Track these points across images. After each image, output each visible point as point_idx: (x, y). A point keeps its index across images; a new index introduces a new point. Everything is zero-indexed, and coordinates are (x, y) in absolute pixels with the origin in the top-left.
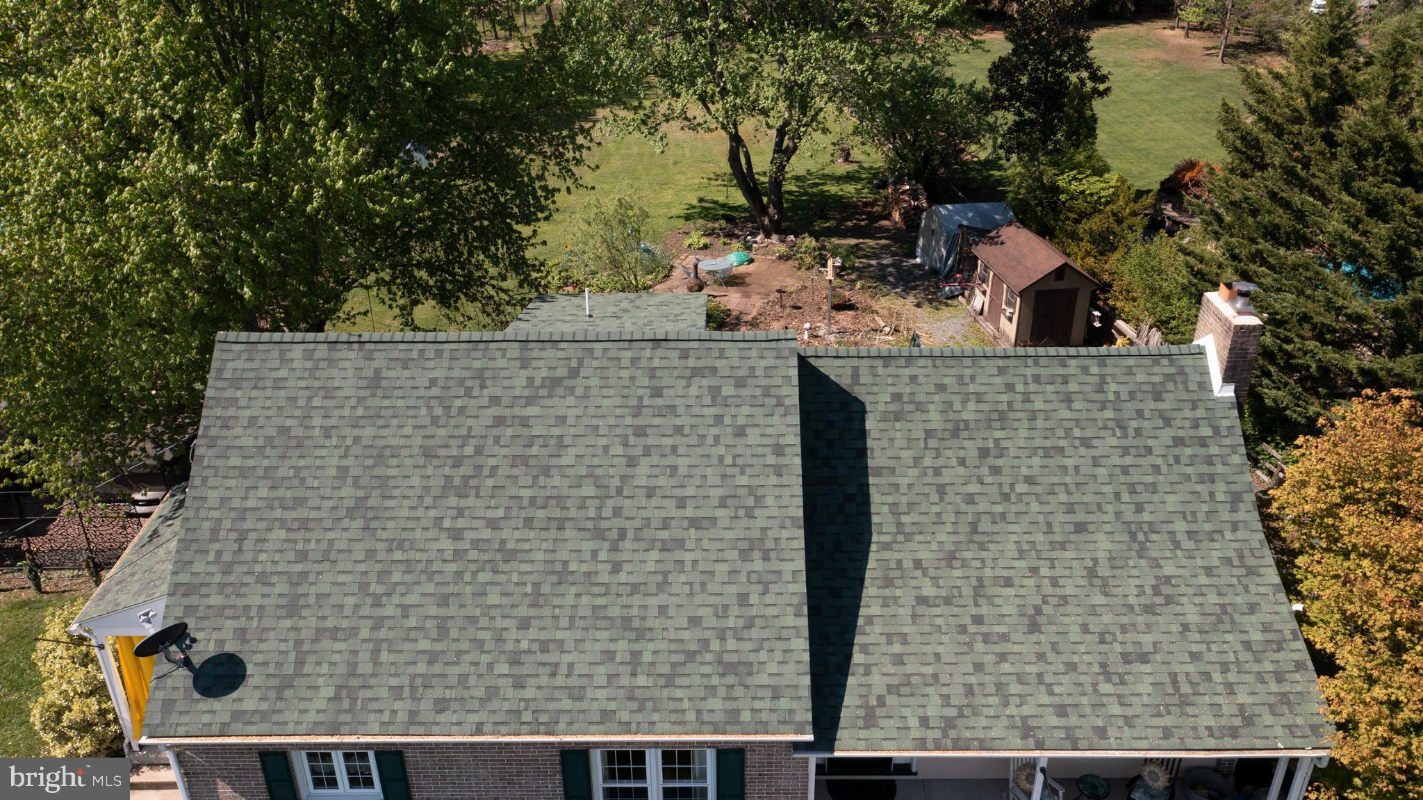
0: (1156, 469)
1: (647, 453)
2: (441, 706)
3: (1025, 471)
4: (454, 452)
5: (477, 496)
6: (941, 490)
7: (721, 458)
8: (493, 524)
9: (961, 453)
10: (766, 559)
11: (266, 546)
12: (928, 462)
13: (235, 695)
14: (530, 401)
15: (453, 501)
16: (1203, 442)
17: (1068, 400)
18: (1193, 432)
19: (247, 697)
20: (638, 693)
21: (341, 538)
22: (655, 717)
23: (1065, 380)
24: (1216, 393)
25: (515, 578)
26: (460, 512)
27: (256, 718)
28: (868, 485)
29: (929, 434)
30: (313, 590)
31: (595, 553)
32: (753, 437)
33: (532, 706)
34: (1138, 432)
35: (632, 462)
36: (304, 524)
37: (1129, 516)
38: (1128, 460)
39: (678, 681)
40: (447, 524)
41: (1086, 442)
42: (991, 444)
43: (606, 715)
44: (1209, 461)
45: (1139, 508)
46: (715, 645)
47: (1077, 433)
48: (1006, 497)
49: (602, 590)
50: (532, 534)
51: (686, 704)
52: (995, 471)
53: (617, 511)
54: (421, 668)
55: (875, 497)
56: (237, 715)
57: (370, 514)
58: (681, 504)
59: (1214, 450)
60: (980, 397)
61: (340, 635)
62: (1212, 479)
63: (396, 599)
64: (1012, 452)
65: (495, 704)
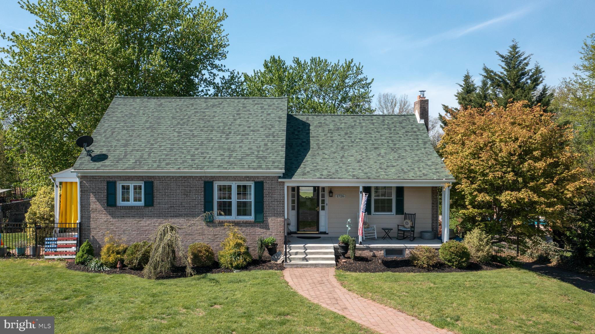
0: (401, 137)
1: (240, 118)
2: (167, 164)
3: (359, 137)
4: (182, 118)
5: (187, 126)
6: (333, 141)
7: (262, 119)
8: (191, 131)
9: (339, 134)
10: (274, 137)
11: (120, 134)
12: (329, 135)
13: (103, 162)
14: (206, 109)
15: (180, 126)
16: (415, 132)
17: (373, 124)
18: (412, 130)
19: (107, 162)
20: (230, 162)
21: (143, 133)
22: (235, 167)
23: (372, 120)
24: (419, 122)
25: (196, 140)
26: (181, 128)
27: (109, 166)
28: (310, 139)
29: (329, 130)
30: (133, 142)
31: (221, 136)
32: (272, 115)
33: (196, 164)
34: (395, 130)
35: (235, 120)
36: (133, 130)
37: (392, 145)
38: (391, 135)
39: (243, 160)
40: (177, 130)
41: (378, 132)
42: (349, 132)
43: (219, 166)
44: (417, 135)
45: (395, 145)
46: (256, 153)
47: (375, 130)
48: (353, 142)
49: (223, 143)
50: (202, 132)
51: (245, 164)
52: (350, 137)
53: (229, 129)
54: (163, 157)
55: (312, 142)
56: (102, 166)
57: (153, 129)
58: (249, 127)
59: (418, 133)
60: (345, 123)
61: (139, 151)
62: (418, 139)
63: (158, 144)
64: (355, 133)
65: (185, 164)
